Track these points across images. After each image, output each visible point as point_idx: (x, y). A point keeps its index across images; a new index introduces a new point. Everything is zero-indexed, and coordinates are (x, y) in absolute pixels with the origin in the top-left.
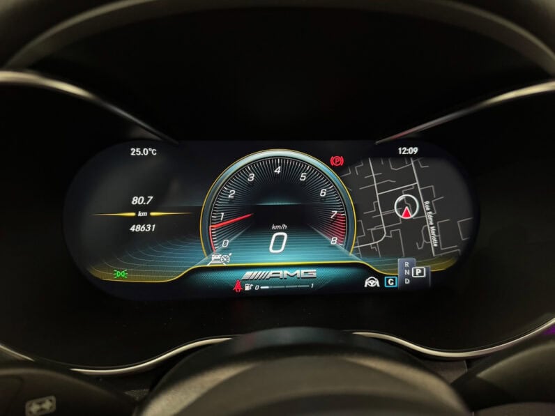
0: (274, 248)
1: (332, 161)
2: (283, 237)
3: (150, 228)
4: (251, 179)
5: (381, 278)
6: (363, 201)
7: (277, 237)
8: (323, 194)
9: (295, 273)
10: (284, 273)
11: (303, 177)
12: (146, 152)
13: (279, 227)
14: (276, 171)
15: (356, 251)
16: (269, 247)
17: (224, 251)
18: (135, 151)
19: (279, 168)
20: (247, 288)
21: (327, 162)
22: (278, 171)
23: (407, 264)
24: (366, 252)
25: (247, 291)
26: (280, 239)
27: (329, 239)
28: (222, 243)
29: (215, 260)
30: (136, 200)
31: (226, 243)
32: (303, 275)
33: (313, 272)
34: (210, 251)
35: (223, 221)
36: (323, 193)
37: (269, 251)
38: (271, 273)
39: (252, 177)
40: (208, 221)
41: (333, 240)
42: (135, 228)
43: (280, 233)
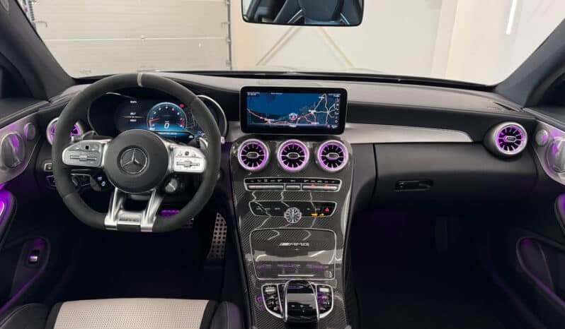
0: (166, 127)
3: (135, 120)
5: (193, 136)
6: (189, 116)
10: (168, 133)
11: (173, 109)
12: (134, 102)
15: (187, 129)
16: (164, 127)
18: (131, 102)
21: (179, 105)
22: (167, 108)
23: (200, 133)
24: (189, 129)
26: (167, 125)
29: (151, 129)
30: (132, 114)
31: (153, 125)
34: (149, 127)
35: (153, 120)
36: (178, 114)
38: (165, 133)
39: (160, 109)
40: (149, 120)
41: (181, 126)
42: (131, 120)
43: (167, 123)
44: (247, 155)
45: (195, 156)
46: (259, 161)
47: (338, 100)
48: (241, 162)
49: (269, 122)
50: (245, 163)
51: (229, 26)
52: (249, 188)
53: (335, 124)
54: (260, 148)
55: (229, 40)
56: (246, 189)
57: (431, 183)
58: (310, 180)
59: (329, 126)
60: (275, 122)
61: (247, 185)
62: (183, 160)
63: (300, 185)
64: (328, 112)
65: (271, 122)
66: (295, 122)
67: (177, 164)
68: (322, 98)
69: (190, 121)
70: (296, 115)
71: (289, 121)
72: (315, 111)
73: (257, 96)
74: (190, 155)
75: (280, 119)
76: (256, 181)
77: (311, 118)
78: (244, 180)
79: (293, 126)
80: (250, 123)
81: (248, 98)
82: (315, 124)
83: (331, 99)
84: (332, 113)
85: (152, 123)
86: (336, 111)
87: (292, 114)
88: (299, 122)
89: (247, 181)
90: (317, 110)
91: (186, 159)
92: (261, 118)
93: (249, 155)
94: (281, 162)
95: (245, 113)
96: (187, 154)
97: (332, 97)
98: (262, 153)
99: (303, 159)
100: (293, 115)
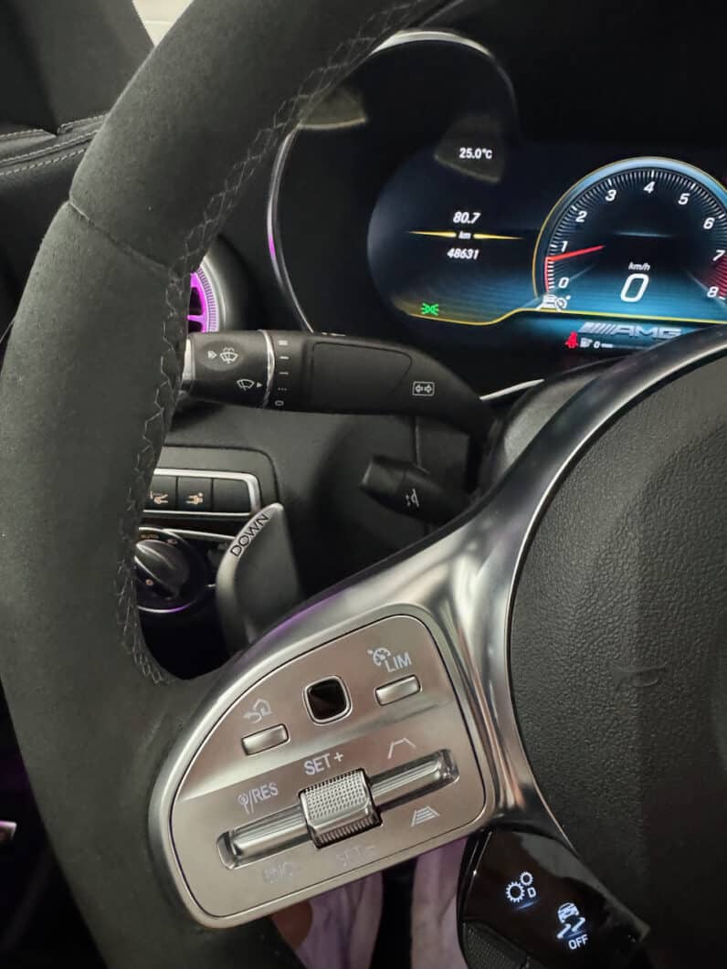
0: (628, 294)
2: (642, 280)
3: (472, 254)
4: (610, 197)
7: (635, 280)
8: (708, 225)
9: (650, 331)
10: (635, 330)
11: (684, 199)
12: (478, 153)
13: (638, 267)
14: (646, 189)
16: (620, 293)
17: (560, 293)
18: (465, 152)
19: (652, 184)
20: (585, 343)
22: (649, 188)
25: (583, 348)
26: (637, 283)
27: (705, 288)
28: (559, 281)
29: (549, 303)
30: (460, 217)
31: (564, 282)
32: (662, 335)
33: (676, 333)
34: (542, 290)
35: (565, 252)
36: (709, 223)
37: (620, 298)
38: (619, 328)
39: (612, 194)
40: (544, 251)
41: (713, 292)
42: (454, 253)
43: (640, 274)
85: (561, 269)
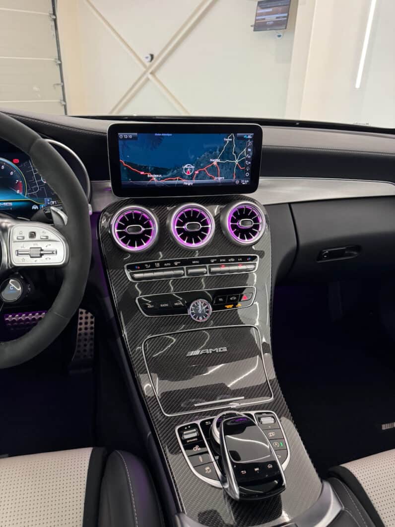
1: (14, 160)
5: (38, 205)
6: (29, 176)
9: (3, 204)
11: (3, 167)
15: (27, 195)
21: (11, 161)
23: (48, 200)
24: (31, 196)
27: (16, 191)
32: (7, 205)
33: (11, 204)
36: (12, 173)
44: (126, 230)
45: (47, 239)
46: (144, 237)
47: (250, 143)
48: (119, 241)
49: (155, 179)
50: (125, 241)
51: (63, 87)
52: (133, 278)
53: (246, 178)
54: (144, 219)
55: (64, 103)
56: (130, 279)
57: (358, 248)
58: (218, 259)
59: (237, 182)
60: (162, 179)
61: (131, 274)
62: (27, 246)
63: (205, 267)
64: (237, 161)
65: (157, 178)
66: (191, 177)
67: (18, 254)
68: (228, 140)
69: (31, 184)
70: (193, 167)
71: (182, 176)
72: (218, 160)
73: (134, 138)
74: (38, 237)
75: (170, 174)
76: (142, 267)
77: (213, 170)
78: (125, 266)
79: (189, 183)
80: (126, 181)
81: (120, 143)
82: (220, 179)
83: (241, 142)
84: (242, 163)
86: (247, 159)
87: (186, 166)
88: (197, 178)
89: (129, 268)
90: (222, 158)
91: (32, 245)
92: (142, 173)
93: (128, 229)
94: (177, 237)
95: (116, 166)
96: (33, 235)
97: (242, 138)
98: (148, 225)
99: (206, 230)
100: (188, 168)
